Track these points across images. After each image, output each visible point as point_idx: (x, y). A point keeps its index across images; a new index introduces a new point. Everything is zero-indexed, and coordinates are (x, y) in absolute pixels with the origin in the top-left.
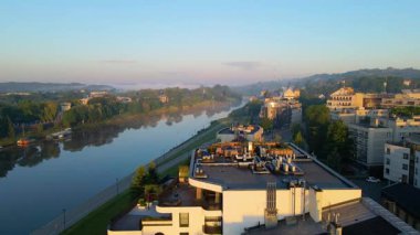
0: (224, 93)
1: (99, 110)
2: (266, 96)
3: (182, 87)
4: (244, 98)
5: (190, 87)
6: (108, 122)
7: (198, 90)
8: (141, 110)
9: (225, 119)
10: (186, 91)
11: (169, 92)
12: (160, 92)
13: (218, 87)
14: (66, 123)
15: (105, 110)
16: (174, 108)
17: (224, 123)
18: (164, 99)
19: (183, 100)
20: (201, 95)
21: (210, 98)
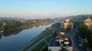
0: (50, 20)
1: (15, 25)
2: (61, 21)
3: (39, 19)
5: (42, 19)
6: (18, 28)
7: (43, 19)
8: (28, 25)
9: (50, 27)
10: (40, 20)
11: (36, 20)
12: (34, 20)
13: (48, 19)
14: (3, 29)
15: (16, 25)
16: (37, 24)
17: (50, 28)
18: (34, 22)
19: (39, 22)
20: (44, 20)
21: (46, 21)
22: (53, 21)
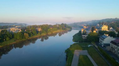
0: (65, 26)
4: (72, 28)
7: (55, 25)
10: (50, 26)
18: (40, 30)
19: (49, 30)
20: (56, 27)
21: (60, 29)
22: (71, 29)
